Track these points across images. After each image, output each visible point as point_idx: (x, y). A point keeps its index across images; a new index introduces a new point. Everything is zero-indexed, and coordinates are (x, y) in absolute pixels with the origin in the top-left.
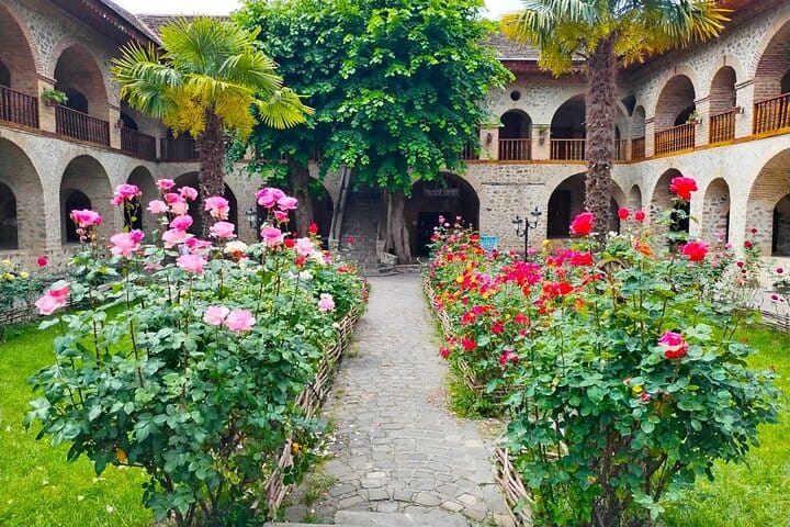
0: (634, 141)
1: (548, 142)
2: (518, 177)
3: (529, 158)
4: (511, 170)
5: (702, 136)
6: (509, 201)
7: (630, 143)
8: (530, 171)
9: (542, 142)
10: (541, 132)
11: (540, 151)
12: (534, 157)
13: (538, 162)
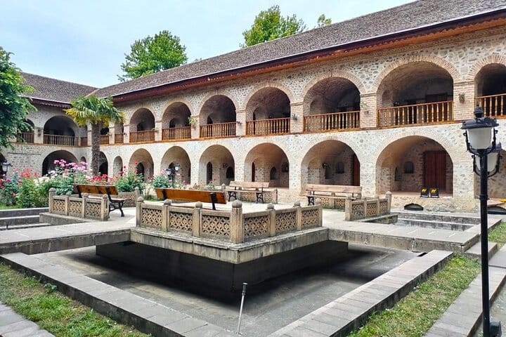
0: (82, 138)
1: (42, 135)
2: (27, 150)
3: (33, 142)
4: (24, 148)
5: (112, 141)
6: (22, 162)
7: (80, 139)
8: (34, 149)
9: (39, 135)
10: (39, 131)
11: (39, 139)
12: (35, 142)
13: (38, 144)
